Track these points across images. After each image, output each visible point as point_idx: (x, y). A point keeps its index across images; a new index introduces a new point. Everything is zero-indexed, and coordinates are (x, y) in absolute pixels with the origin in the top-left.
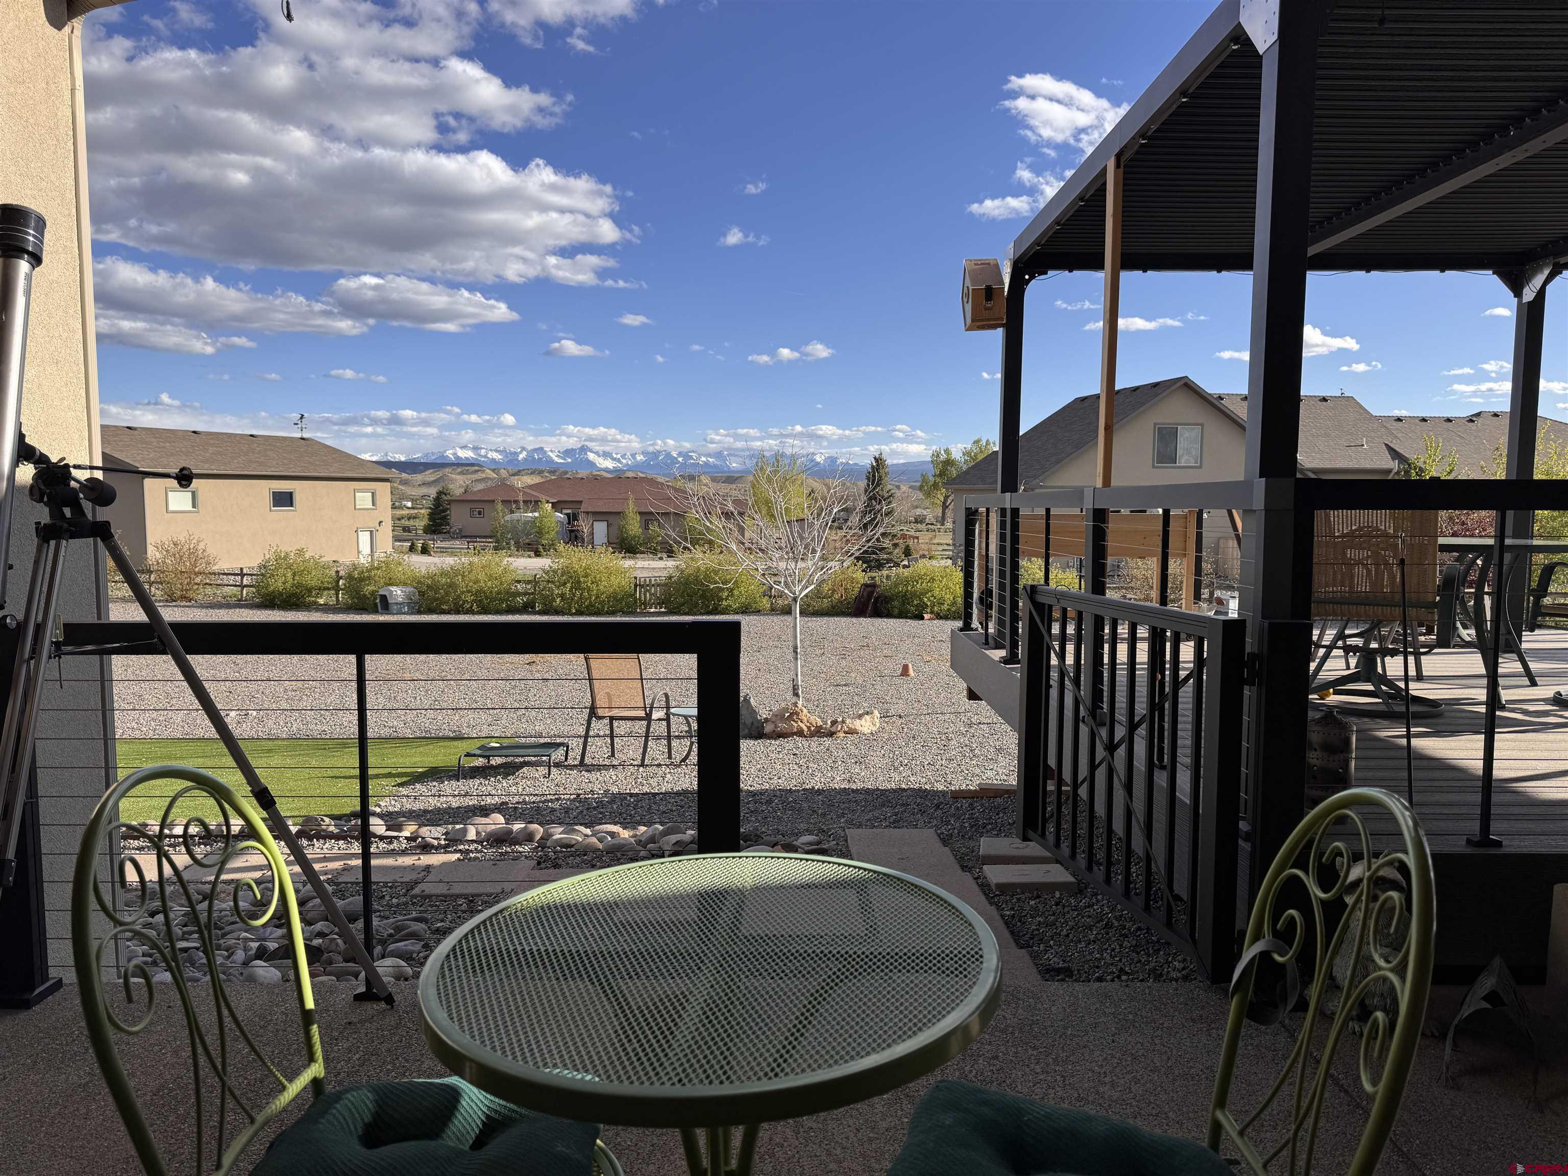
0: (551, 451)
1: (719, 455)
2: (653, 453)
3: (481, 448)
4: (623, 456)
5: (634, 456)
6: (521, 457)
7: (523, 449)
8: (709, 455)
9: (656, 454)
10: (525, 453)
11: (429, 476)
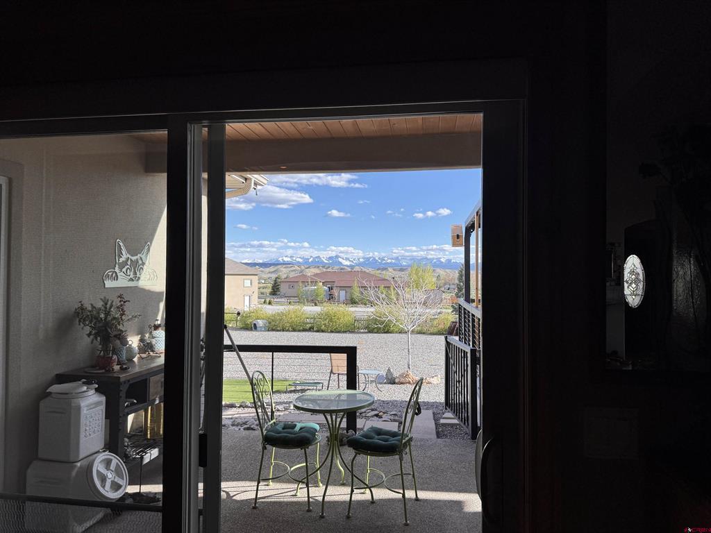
0: (323, 258)
3: (294, 257)
4: (354, 260)
5: (359, 259)
6: (310, 260)
8: (392, 259)
9: (368, 259)
10: (312, 259)
11: (272, 269)
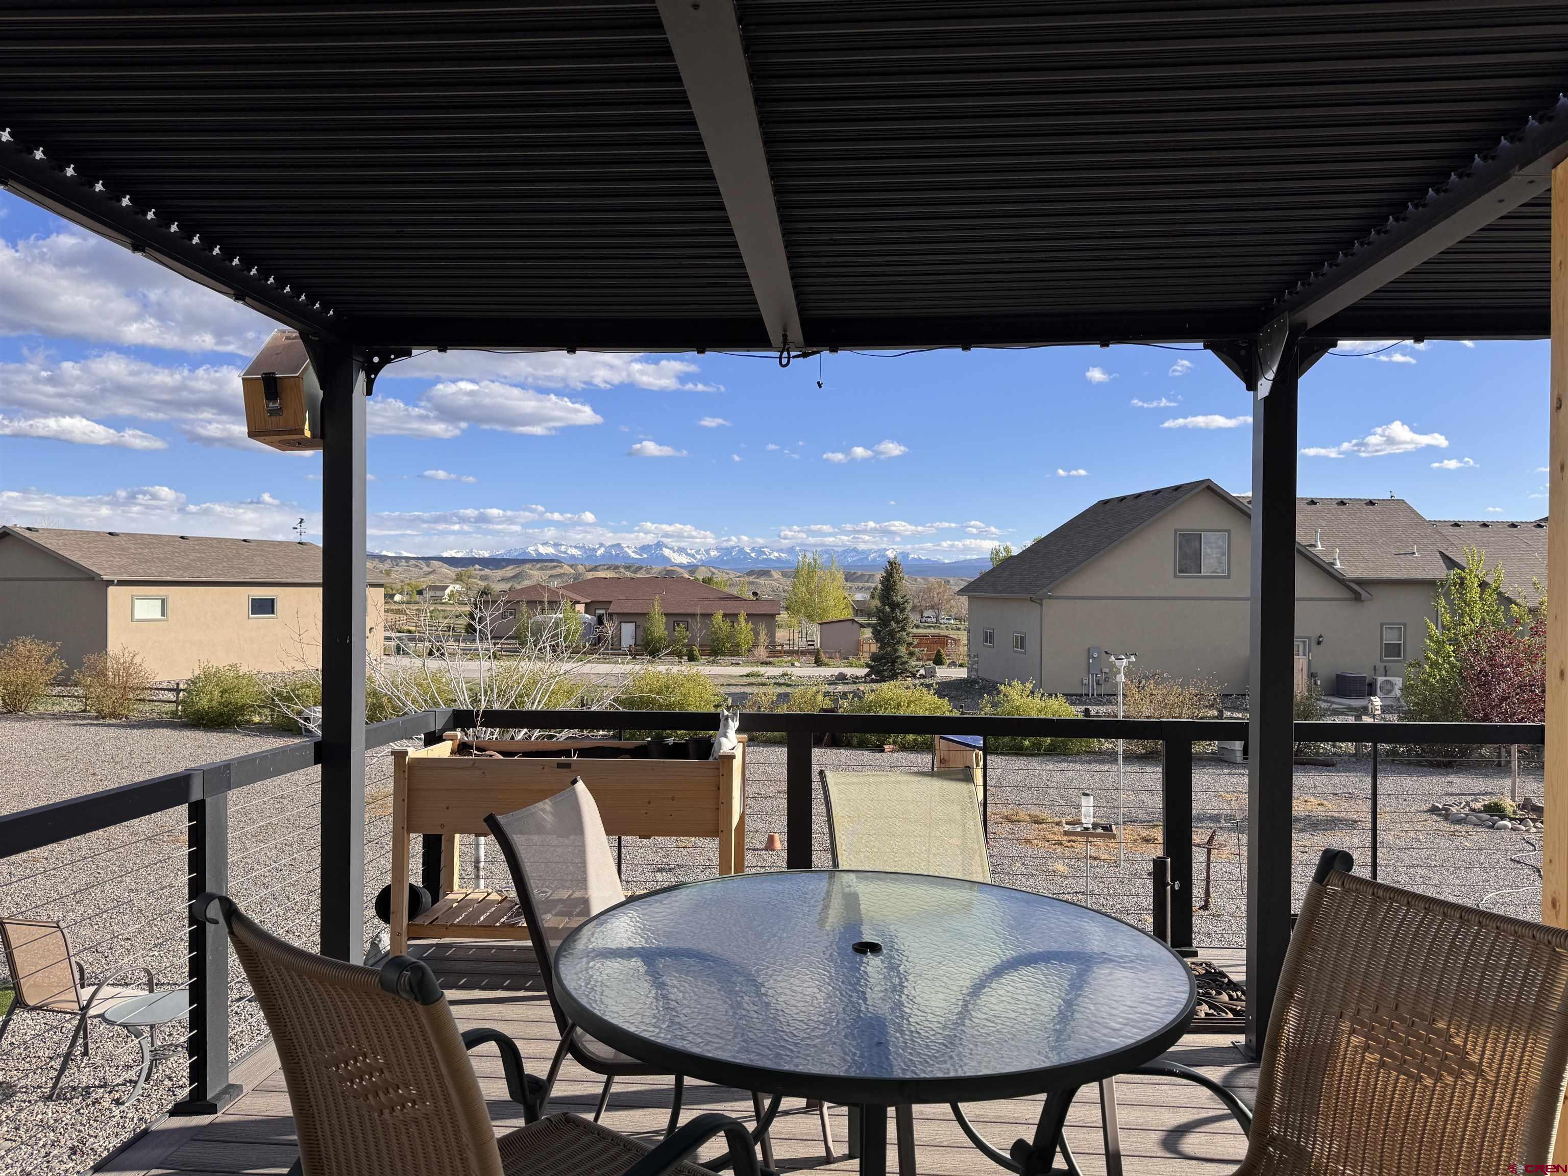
0: (628, 547)
1: (791, 550)
2: (727, 549)
3: (561, 545)
4: (698, 552)
5: (707, 551)
6: (599, 553)
7: (601, 545)
8: (780, 551)
9: (728, 551)
10: (603, 549)
11: (509, 571)
